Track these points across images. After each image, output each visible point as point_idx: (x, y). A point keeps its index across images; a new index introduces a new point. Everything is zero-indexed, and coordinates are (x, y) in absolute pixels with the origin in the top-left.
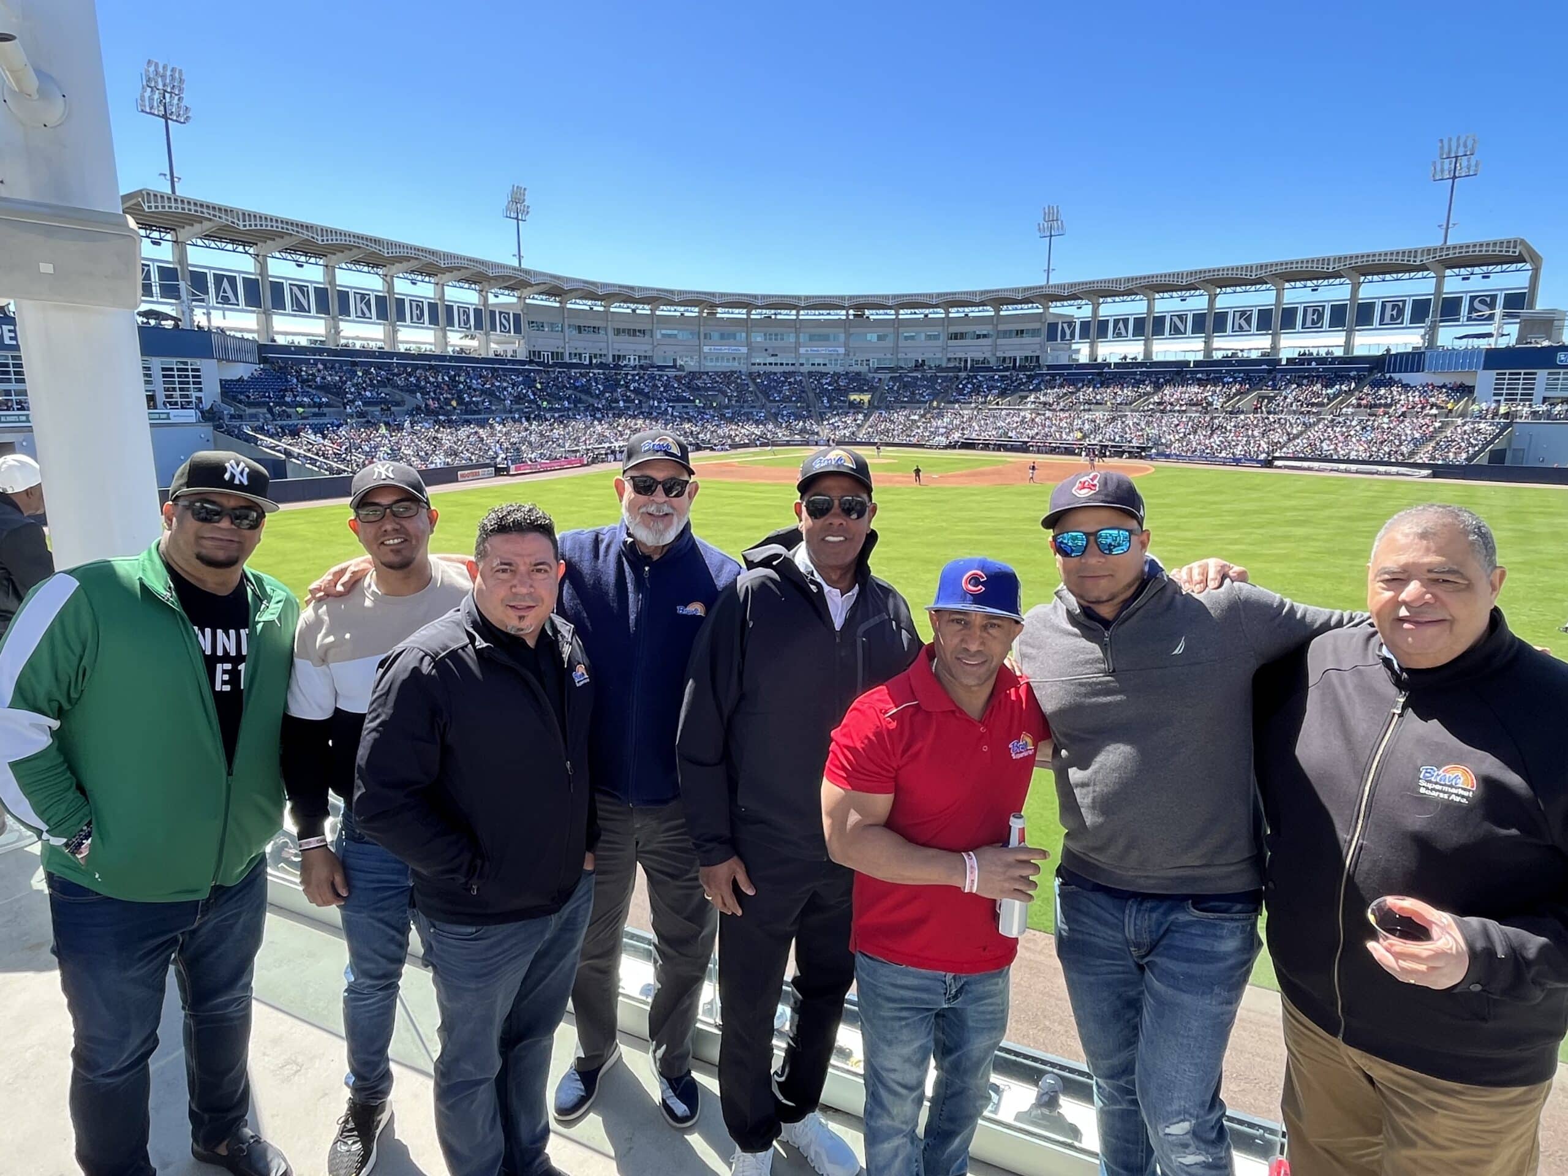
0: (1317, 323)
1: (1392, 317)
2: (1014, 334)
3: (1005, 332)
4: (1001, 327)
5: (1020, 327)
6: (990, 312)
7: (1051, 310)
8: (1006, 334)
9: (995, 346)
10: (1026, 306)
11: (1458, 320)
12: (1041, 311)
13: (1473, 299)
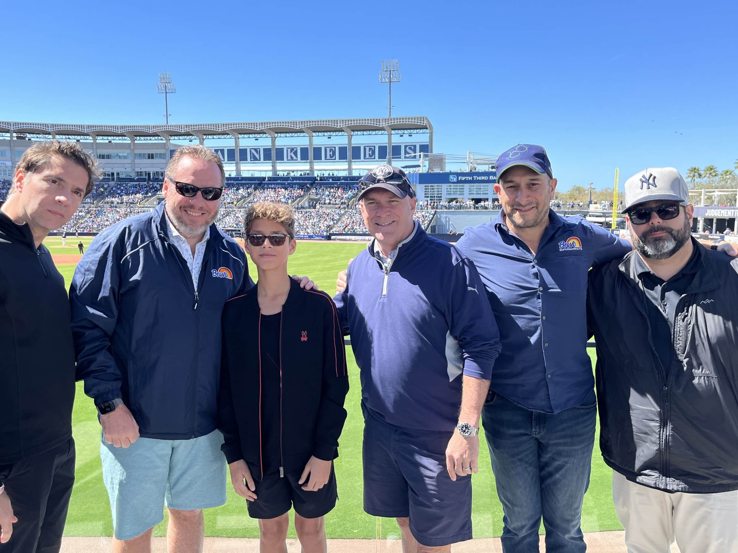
0: (333, 157)
1: (370, 156)
2: (147, 156)
3: (140, 155)
4: (137, 151)
5: (151, 152)
6: (127, 141)
7: (171, 142)
8: (140, 156)
9: (133, 164)
10: (154, 138)
11: (400, 158)
12: (165, 142)
13: (406, 147)
